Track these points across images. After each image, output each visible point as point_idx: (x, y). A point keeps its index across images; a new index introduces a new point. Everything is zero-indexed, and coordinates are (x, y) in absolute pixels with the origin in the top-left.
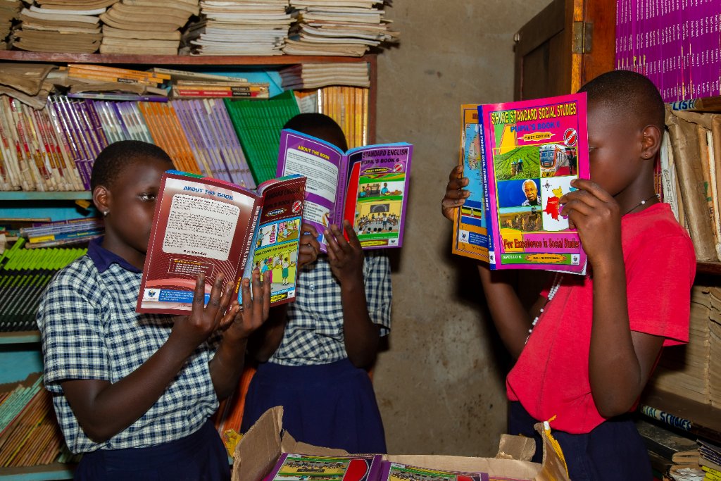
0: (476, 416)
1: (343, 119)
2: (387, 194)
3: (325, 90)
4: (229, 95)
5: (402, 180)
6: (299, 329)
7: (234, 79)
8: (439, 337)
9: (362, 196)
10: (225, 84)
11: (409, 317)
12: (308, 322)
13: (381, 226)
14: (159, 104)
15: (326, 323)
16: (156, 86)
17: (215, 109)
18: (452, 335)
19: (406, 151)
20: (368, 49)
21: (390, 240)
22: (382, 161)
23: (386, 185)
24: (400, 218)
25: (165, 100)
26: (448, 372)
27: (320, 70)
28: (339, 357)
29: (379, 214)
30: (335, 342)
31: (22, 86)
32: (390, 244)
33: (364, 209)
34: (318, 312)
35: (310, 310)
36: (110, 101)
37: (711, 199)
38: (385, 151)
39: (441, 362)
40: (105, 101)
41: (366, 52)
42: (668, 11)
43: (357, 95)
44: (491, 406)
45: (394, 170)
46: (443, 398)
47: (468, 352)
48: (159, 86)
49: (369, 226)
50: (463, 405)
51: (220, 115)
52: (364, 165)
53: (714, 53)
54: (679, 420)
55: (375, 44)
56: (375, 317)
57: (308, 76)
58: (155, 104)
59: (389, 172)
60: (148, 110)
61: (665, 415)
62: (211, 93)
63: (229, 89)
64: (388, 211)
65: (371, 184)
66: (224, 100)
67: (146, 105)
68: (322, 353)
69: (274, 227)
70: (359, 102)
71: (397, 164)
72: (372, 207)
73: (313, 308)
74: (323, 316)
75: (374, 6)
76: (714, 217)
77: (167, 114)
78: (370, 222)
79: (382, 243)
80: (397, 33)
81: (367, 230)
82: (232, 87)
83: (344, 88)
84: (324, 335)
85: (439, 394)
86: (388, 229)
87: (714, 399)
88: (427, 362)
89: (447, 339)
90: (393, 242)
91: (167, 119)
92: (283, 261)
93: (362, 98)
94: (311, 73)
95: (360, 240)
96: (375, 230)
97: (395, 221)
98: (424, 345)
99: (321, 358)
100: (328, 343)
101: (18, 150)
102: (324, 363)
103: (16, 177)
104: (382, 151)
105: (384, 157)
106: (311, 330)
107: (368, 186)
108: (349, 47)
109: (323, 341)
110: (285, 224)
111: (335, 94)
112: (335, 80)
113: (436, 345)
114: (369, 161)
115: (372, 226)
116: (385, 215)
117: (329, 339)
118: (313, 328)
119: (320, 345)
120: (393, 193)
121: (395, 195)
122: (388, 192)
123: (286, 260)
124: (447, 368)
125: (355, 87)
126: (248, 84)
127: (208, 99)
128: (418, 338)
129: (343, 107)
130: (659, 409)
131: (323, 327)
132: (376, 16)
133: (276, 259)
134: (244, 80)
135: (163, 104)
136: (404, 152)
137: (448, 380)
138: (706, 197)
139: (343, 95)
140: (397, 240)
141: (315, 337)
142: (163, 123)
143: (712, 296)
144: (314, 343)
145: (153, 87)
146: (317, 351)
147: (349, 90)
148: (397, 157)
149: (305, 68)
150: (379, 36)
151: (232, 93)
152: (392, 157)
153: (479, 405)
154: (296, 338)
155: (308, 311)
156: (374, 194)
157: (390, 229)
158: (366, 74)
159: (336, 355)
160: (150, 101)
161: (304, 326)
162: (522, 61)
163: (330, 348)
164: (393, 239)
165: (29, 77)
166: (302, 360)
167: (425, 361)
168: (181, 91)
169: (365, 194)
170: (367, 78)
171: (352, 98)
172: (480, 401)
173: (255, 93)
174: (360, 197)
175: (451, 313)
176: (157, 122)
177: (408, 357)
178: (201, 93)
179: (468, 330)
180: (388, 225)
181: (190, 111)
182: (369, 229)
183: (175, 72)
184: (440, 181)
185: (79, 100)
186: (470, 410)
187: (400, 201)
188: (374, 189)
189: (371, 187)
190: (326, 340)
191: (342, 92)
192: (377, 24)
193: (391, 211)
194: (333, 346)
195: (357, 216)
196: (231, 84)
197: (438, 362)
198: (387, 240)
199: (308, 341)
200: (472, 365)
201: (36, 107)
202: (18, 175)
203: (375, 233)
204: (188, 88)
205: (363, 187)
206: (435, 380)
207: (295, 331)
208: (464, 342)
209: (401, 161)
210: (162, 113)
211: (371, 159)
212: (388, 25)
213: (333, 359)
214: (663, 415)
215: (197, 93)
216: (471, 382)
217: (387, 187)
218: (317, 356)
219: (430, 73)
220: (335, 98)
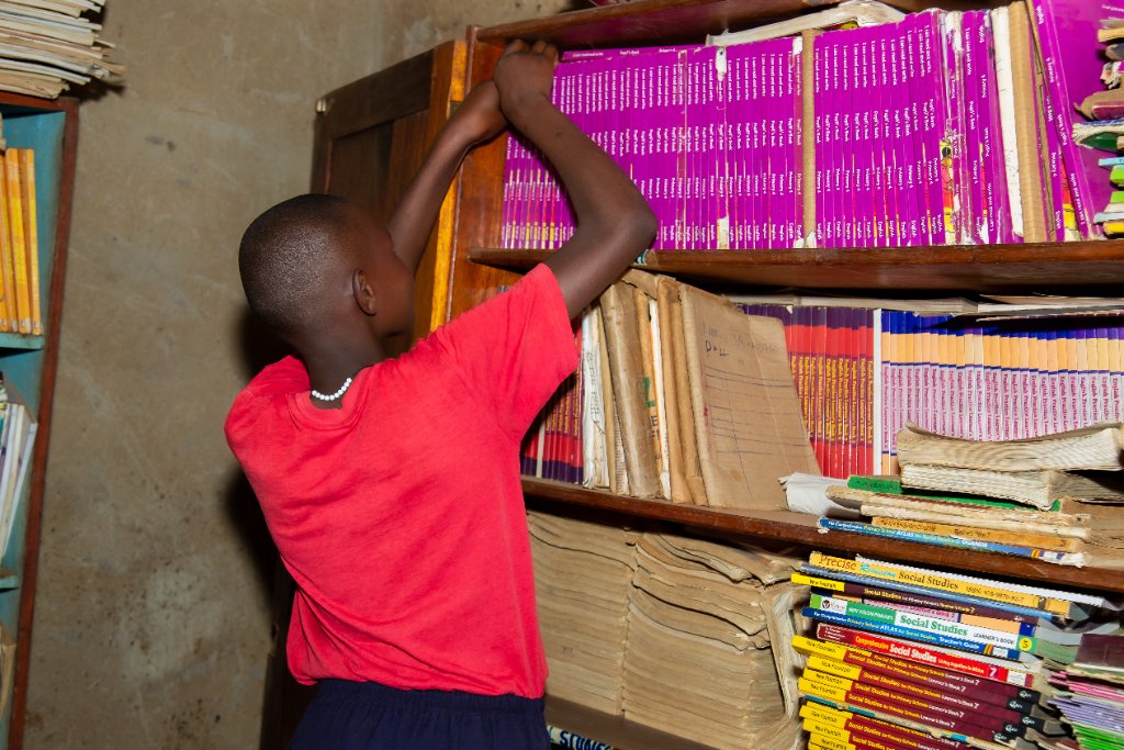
0: (190, 737)
8: (139, 600)
11: (86, 565)
18: (161, 597)
20: (67, 88)
26: (149, 662)
37: (655, 404)
39: (137, 644)
41: (63, 93)
42: (597, 109)
44: (218, 718)
46: (137, 708)
47: (185, 626)
50: (170, 717)
53: (670, 183)
54: (592, 743)
55: (81, 81)
61: (568, 736)
75: (83, 15)
76: (658, 431)
80: (120, 68)
85: (130, 701)
87: (630, 708)
88: (114, 644)
89: (151, 604)
98: (110, 614)
108: (32, 79)
113: (132, 615)
124: (146, 654)
128: (101, 602)
130: (558, 726)
132: (85, 32)
137: (147, 675)
138: (647, 398)
143: (639, 549)
150: (93, 68)
153: (198, 718)
162: (330, 145)
167: (110, 642)
172: (200, 710)
175: (162, 558)
177: (80, 636)
179: (190, 587)
184: (161, 329)
186: (181, 727)
192: (86, 47)
197: (132, 643)
200: (191, 649)
206: (124, 677)
208: (180, 609)
212: (105, 51)
214: (565, 735)
216: (187, 677)
219: (156, 141)
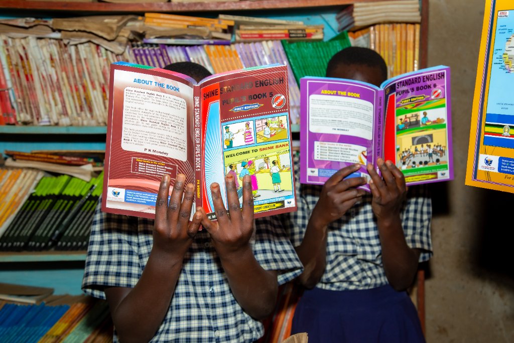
1: (394, 55)
2: (428, 124)
3: (377, 27)
4: (286, 37)
5: (443, 106)
6: (340, 255)
7: (292, 22)
9: (401, 128)
10: (283, 27)
12: (350, 248)
13: (427, 158)
14: (223, 47)
15: (368, 249)
16: (221, 31)
17: (273, 50)
19: (443, 75)
21: (439, 173)
22: (418, 89)
23: (425, 114)
24: (447, 149)
25: (228, 44)
27: (371, 8)
28: (382, 283)
29: (422, 146)
30: (377, 268)
31: (102, 31)
32: (440, 178)
33: (404, 141)
34: (360, 238)
35: (351, 236)
36: (181, 45)
38: (419, 78)
40: (177, 45)
43: (408, 32)
45: (433, 97)
48: (225, 31)
49: (413, 159)
51: (277, 55)
52: (398, 96)
56: (413, 241)
57: (359, 14)
58: (220, 47)
59: (427, 100)
60: (214, 52)
62: (270, 36)
63: (287, 32)
64: (432, 141)
65: (409, 115)
66: (282, 42)
67: (212, 48)
68: (364, 278)
69: (248, 125)
70: (411, 39)
71: (434, 90)
72: (413, 139)
73: (355, 234)
74: (365, 242)
77: (231, 56)
78: (413, 155)
79: (431, 176)
81: (411, 164)
82: (289, 30)
83: (395, 25)
84: (366, 261)
86: (435, 161)
90: (443, 174)
91: (231, 61)
92: (271, 164)
93: (413, 34)
94: (362, 11)
95: (405, 175)
96: (421, 163)
97: (442, 151)
99: (363, 283)
100: (370, 269)
101: (104, 90)
102: (367, 288)
103: (101, 114)
104: (416, 78)
105: (419, 85)
106: (353, 256)
107: (406, 118)
109: (365, 266)
110: (264, 121)
111: (386, 32)
112: (386, 16)
114: (404, 91)
115: (417, 159)
116: (429, 146)
117: (371, 265)
118: (354, 253)
119: (363, 270)
120: (434, 122)
121: (437, 124)
122: (429, 121)
123: (274, 163)
125: (407, 23)
126: (305, 27)
127: (267, 41)
129: (394, 44)
131: (364, 253)
133: (258, 163)
134: (301, 23)
135: (227, 47)
136: (441, 76)
139: (395, 32)
140: (447, 172)
141: (358, 262)
142: (227, 65)
144: (357, 268)
145: (216, 31)
146: (360, 276)
147: (401, 28)
148: (434, 82)
149: (357, 7)
151: (289, 35)
152: (429, 83)
154: (339, 264)
155: (349, 238)
156: (414, 125)
157: (438, 161)
158: (417, 10)
159: (379, 281)
160: (214, 44)
161: (345, 251)
163: (372, 273)
164: (443, 172)
165: (107, 23)
166: (345, 285)
168: (242, 34)
169: (403, 126)
170: (418, 14)
171: (404, 35)
173: (310, 35)
174: (398, 130)
176: (221, 63)
178: (261, 36)
180: (435, 157)
181: (251, 53)
182: (414, 163)
183: (237, 18)
185: (154, 46)
187: (444, 130)
188: (413, 120)
189: (409, 118)
190: (368, 265)
191: (393, 29)
193: (435, 142)
194: (375, 272)
195: (398, 150)
196: (288, 27)
198: (436, 174)
199: (350, 267)
201: (117, 52)
202: (103, 113)
203: (421, 166)
204: (249, 32)
205: (401, 119)
207: (337, 257)
209: (439, 86)
210: (226, 56)
211: (405, 88)
213: (375, 284)
215: (257, 36)
217: (427, 116)
218: (360, 281)
220: (386, 35)
